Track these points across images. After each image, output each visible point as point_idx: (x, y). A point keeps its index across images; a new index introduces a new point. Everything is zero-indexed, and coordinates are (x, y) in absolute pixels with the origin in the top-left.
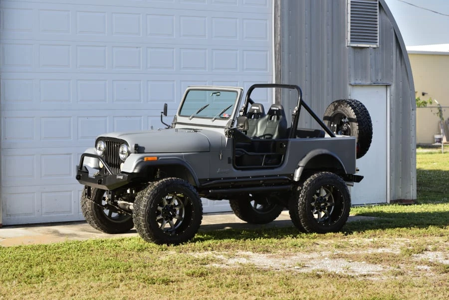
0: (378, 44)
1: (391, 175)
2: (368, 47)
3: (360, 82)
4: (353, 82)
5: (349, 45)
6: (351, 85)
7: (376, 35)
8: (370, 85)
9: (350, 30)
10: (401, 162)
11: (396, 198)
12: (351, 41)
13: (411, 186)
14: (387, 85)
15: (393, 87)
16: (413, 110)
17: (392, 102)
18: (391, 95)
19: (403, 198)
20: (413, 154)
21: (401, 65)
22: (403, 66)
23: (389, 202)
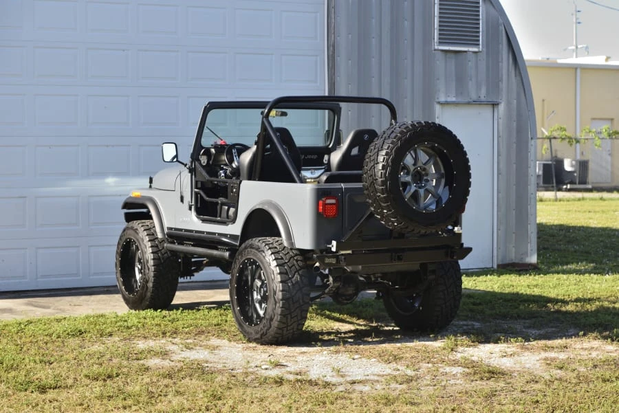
0: (481, 47)
1: (498, 230)
2: (466, 52)
3: (454, 99)
4: (442, 99)
5: (436, 47)
6: (439, 103)
7: (478, 34)
8: (469, 103)
9: (438, 28)
10: (514, 212)
11: (507, 261)
12: (440, 42)
13: (529, 245)
14: (493, 105)
15: (502, 107)
16: (532, 138)
17: (501, 128)
18: (498, 118)
19: (517, 261)
20: (532, 200)
21: (516, 76)
22: (518, 78)
23: (495, 267)
